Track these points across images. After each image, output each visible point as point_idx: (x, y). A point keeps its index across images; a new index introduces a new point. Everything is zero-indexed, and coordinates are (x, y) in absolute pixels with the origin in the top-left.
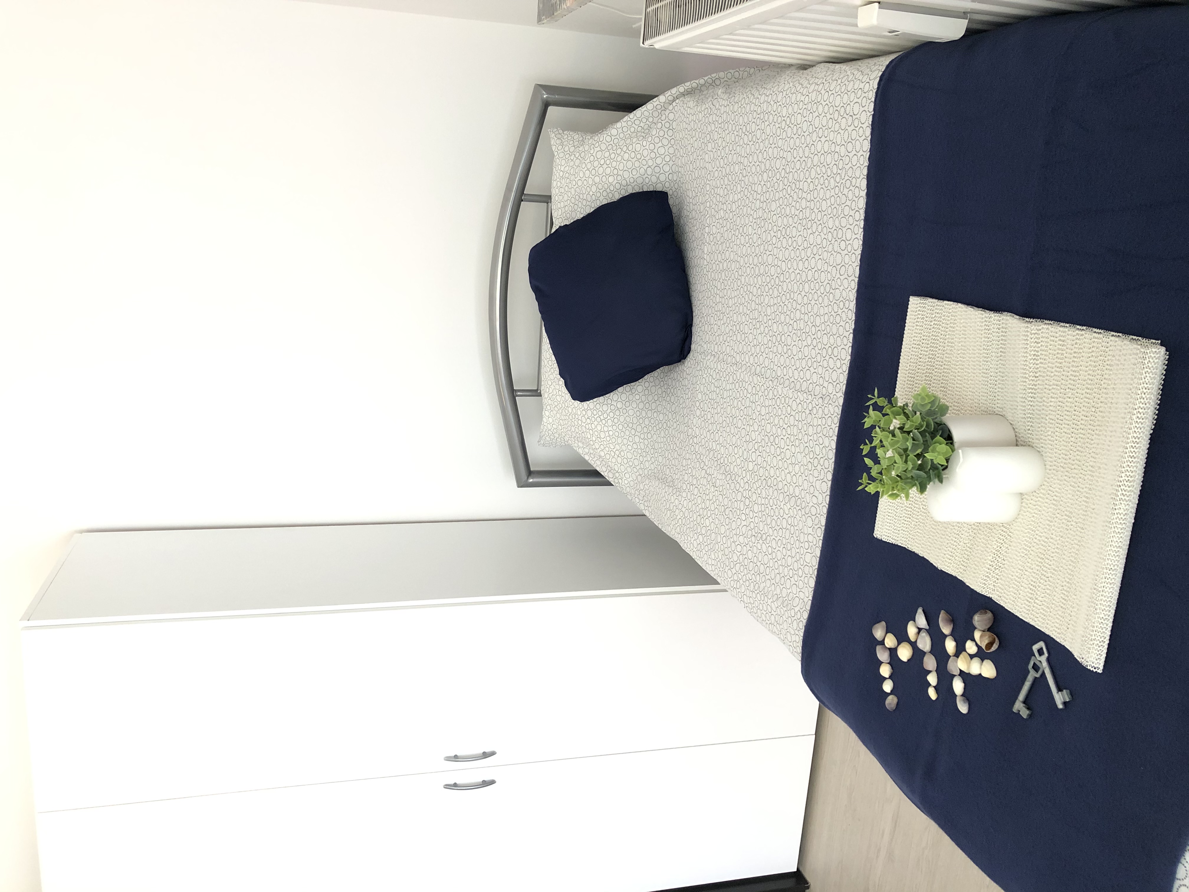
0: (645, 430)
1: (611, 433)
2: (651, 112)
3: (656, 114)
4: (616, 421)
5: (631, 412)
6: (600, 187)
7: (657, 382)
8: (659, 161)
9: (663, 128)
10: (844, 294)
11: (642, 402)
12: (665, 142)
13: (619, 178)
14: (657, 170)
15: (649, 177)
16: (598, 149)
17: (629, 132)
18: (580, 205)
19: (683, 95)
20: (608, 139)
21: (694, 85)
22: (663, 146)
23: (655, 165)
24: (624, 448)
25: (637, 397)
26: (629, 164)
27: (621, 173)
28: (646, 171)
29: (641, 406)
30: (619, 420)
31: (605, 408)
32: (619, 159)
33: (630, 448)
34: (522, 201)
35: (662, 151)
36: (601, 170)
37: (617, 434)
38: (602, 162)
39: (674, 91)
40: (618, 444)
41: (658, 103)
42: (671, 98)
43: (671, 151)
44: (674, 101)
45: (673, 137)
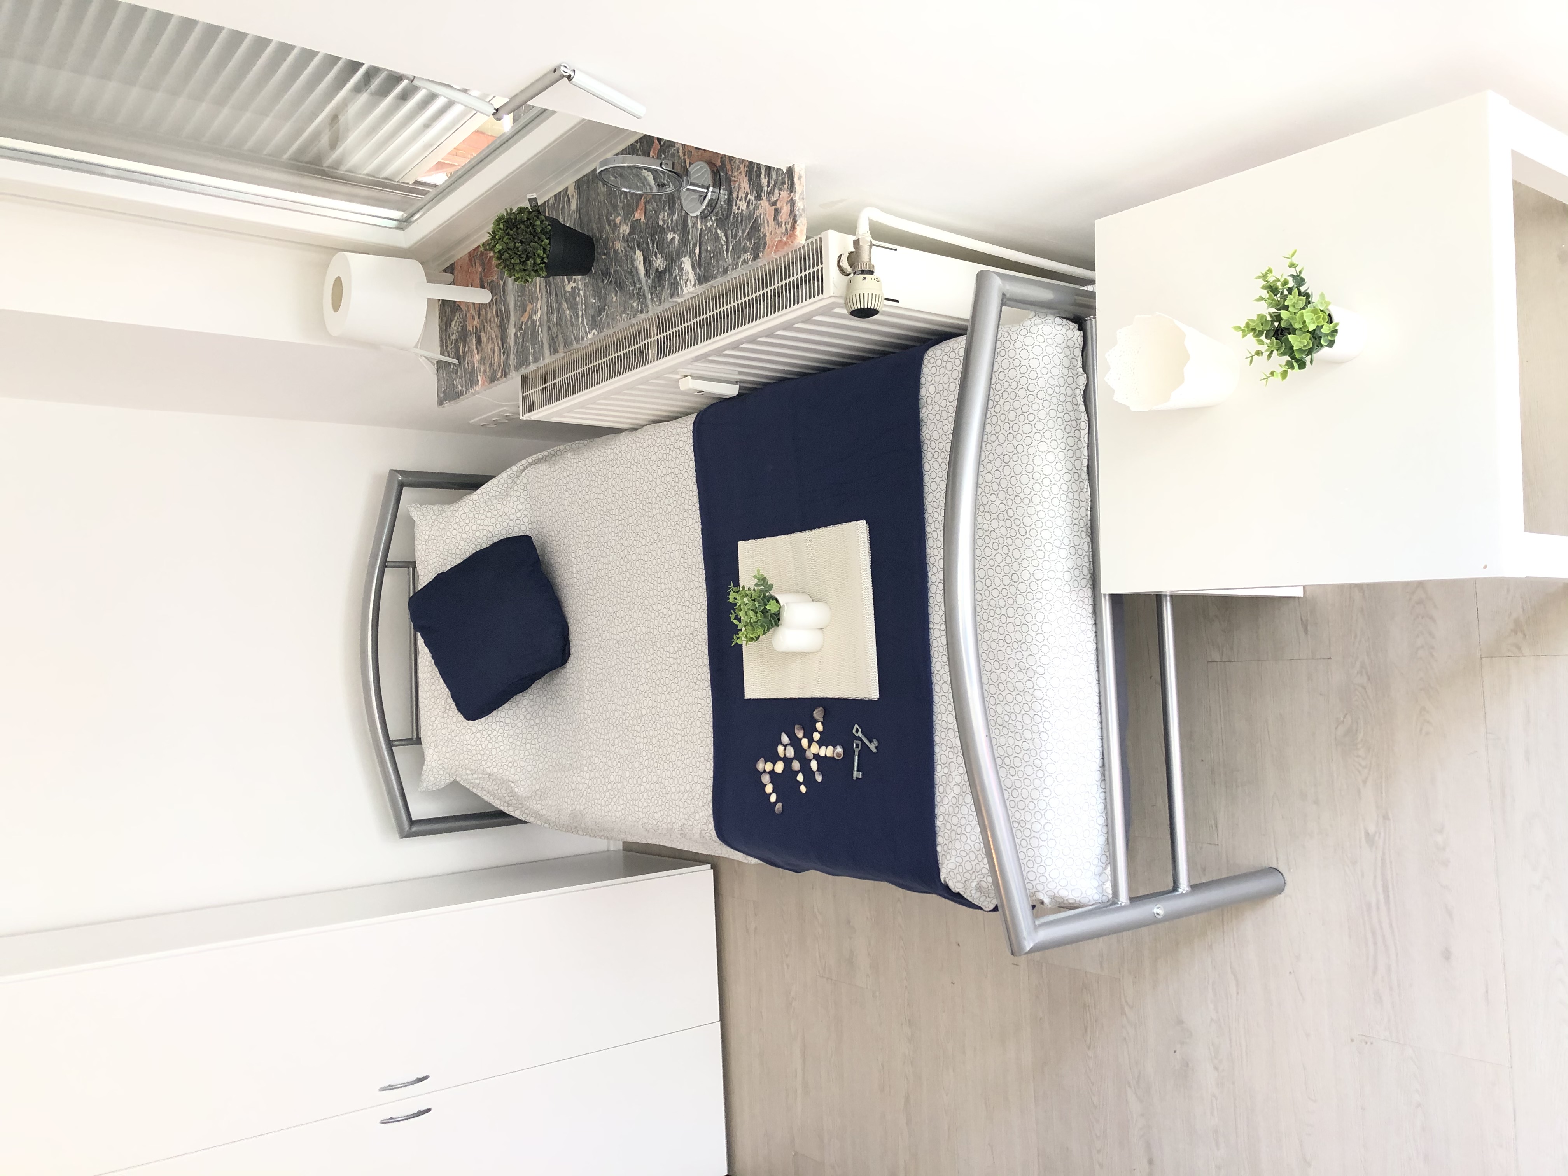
0: (535, 736)
1: (502, 748)
2: (506, 479)
3: (510, 481)
4: (506, 735)
5: (520, 724)
6: (468, 541)
7: (541, 693)
8: (519, 515)
9: (520, 490)
10: (694, 560)
11: (529, 713)
12: (522, 500)
13: (485, 532)
14: (518, 522)
15: (512, 528)
16: (463, 512)
17: (488, 497)
18: (449, 559)
19: (531, 464)
20: (471, 503)
21: (540, 457)
22: (521, 503)
23: (516, 518)
24: (516, 758)
25: (524, 710)
26: (493, 520)
27: (486, 528)
28: (508, 524)
29: (529, 716)
30: (508, 734)
31: (494, 726)
32: (483, 517)
33: (522, 756)
34: (386, 567)
35: (520, 507)
36: (467, 528)
37: (508, 747)
38: (468, 521)
39: (524, 462)
40: (510, 756)
41: (511, 472)
42: (522, 468)
43: (528, 506)
44: (523, 470)
45: (528, 496)
